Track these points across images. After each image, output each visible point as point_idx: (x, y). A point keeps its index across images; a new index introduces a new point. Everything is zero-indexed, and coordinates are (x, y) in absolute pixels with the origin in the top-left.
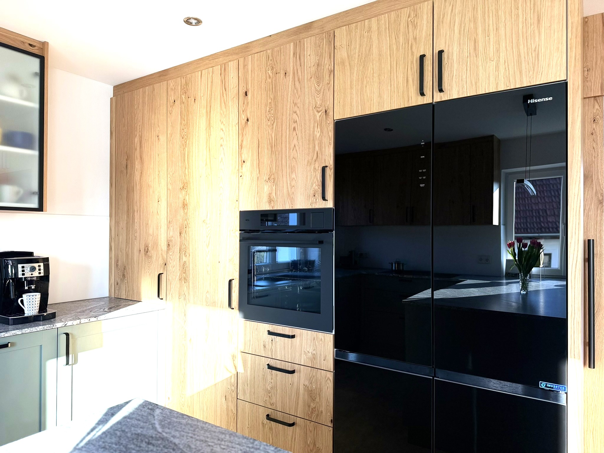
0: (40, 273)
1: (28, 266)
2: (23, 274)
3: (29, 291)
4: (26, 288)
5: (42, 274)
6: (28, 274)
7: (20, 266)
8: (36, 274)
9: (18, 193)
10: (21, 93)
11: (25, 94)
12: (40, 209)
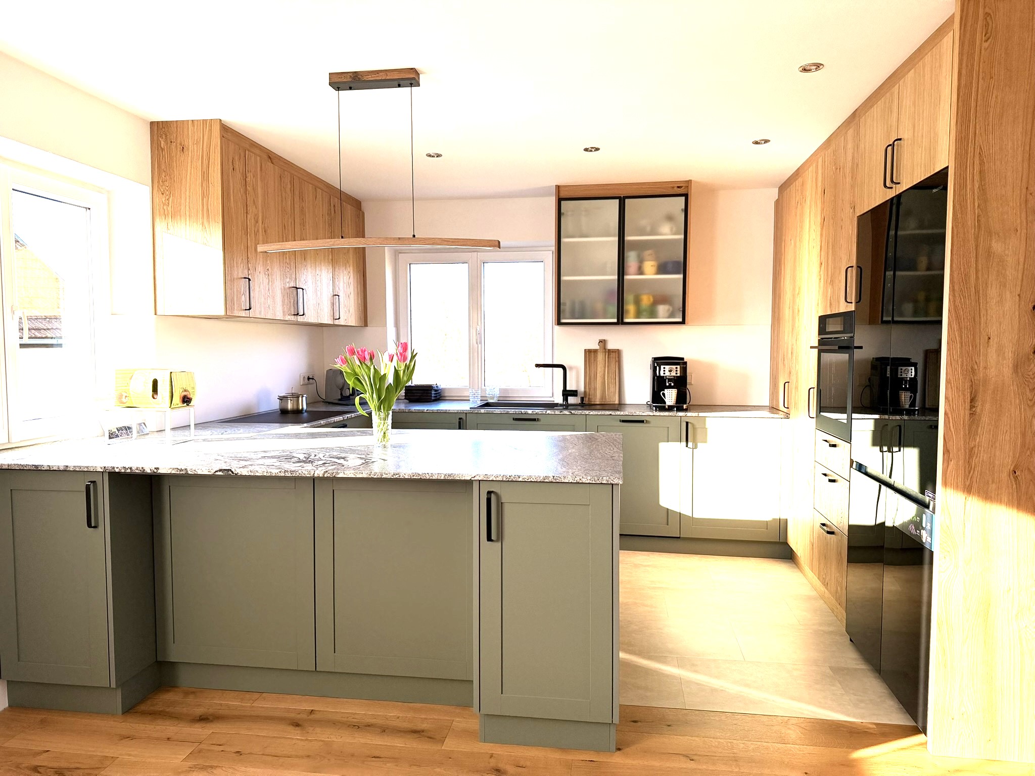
0: (676, 374)
1: (667, 367)
2: (664, 374)
3: (670, 387)
4: (667, 384)
5: (679, 375)
6: (667, 374)
7: (662, 367)
8: (673, 374)
9: (669, 310)
10: (671, 230)
11: (674, 229)
12: (683, 322)
